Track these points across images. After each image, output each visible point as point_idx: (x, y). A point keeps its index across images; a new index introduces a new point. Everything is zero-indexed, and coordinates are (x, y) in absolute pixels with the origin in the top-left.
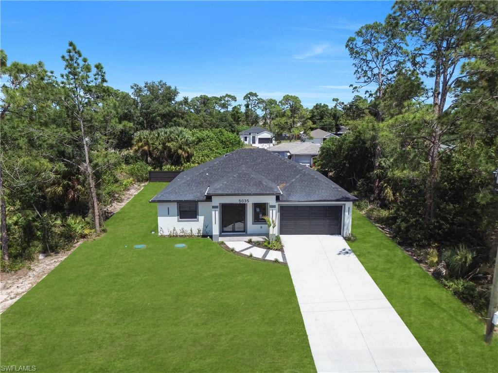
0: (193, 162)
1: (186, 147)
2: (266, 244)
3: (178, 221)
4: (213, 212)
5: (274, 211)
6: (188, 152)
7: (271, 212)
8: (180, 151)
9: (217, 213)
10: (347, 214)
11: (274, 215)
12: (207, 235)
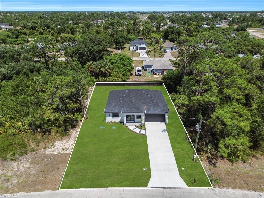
0: (112, 76)
1: (109, 70)
2: (140, 127)
3: (113, 118)
4: (124, 117)
5: (143, 117)
6: (110, 72)
7: (142, 117)
8: (106, 72)
9: (125, 118)
10: (166, 117)
11: (143, 119)
12: (122, 122)
